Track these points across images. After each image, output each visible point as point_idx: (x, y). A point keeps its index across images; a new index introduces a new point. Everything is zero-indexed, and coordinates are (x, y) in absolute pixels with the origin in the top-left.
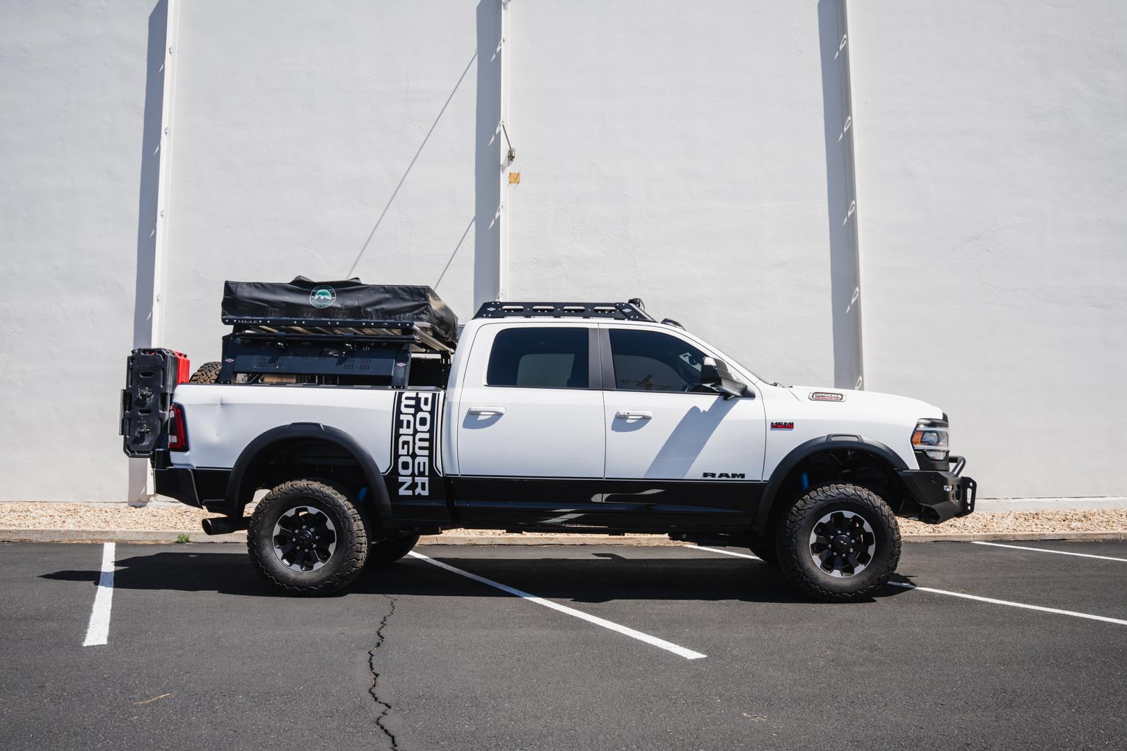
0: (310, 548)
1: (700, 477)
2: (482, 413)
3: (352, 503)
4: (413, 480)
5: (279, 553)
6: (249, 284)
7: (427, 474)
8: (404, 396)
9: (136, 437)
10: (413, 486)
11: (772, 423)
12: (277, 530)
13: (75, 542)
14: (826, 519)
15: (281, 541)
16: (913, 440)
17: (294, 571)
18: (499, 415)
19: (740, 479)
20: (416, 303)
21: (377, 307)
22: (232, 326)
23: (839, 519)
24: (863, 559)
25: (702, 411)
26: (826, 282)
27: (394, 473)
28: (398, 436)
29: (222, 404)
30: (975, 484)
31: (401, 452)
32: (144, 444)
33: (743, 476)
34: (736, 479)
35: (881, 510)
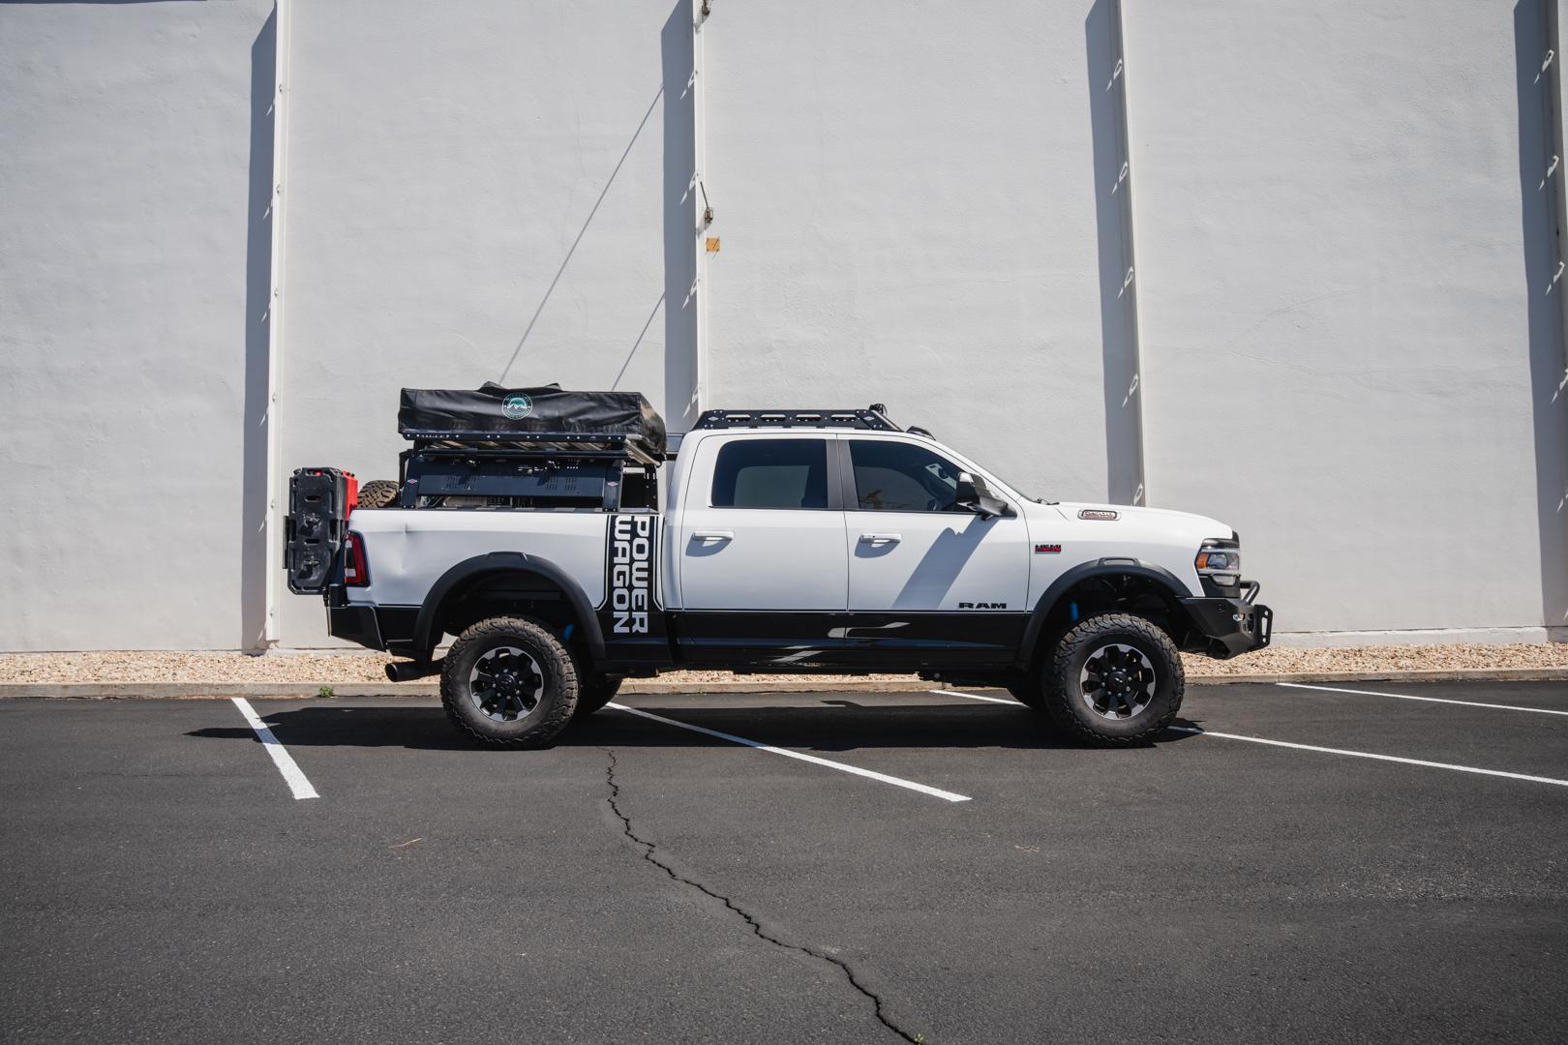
0: (513, 694)
1: (956, 607)
2: (708, 539)
4: (630, 615)
5: (477, 701)
6: (430, 392)
7: (646, 608)
8: (618, 520)
9: (302, 571)
10: (630, 622)
11: (1037, 546)
12: (474, 674)
13: (195, 697)
14: (1099, 654)
15: (478, 686)
16: (1198, 563)
17: (495, 721)
18: (727, 540)
19: (1001, 609)
20: (626, 412)
23: (1113, 653)
24: (1142, 698)
25: (956, 533)
26: (1098, 368)
27: (608, 607)
28: (612, 565)
29: (407, 532)
30: (1271, 613)
31: (616, 583)
32: (312, 578)
33: (1004, 606)
34: (997, 609)
35: (1162, 643)
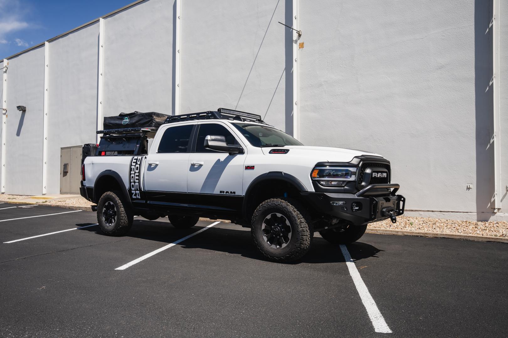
1: (219, 193)
2: (153, 165)
3: (121, 201)
4: (135, 192)
5: (104, 219)
7: (139, 190)
8: (134, 158)
10: (136, 195)
11: (246, 166)
12: (104, 210)
14: (269, 217)
16: (313, 175)
17: (106, 225)
18: (157, 165)
19: (233, 194)
20: (149, 119)
21: (139, 123)
22: (103, 134)
23: (274, 216)
25: (221, 161)
27: (130, 190)
28: (130, 174)
29: (93, 164)
31: (132, 181)
33: (234, 193)
34: (232, 194)
35: (292, 214)
